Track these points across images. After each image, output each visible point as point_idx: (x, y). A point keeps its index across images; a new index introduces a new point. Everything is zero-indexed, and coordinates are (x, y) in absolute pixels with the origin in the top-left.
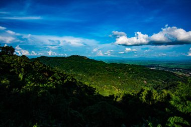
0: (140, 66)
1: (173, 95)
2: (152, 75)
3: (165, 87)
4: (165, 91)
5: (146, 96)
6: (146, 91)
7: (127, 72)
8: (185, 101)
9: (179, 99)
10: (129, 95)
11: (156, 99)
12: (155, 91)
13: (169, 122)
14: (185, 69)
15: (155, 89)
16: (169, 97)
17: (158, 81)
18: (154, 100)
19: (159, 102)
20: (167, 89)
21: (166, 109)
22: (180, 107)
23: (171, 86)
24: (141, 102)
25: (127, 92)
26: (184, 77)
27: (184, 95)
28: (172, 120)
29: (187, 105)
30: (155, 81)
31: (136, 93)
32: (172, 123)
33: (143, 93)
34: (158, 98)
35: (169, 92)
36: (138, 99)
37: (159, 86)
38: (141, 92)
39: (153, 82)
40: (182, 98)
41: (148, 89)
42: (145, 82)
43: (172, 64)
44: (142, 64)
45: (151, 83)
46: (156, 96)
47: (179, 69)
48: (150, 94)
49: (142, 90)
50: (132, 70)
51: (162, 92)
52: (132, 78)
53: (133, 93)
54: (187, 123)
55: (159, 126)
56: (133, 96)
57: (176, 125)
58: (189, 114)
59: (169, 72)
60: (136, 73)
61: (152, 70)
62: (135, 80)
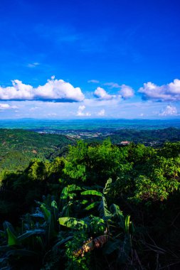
0: (26, 131)
1: (66, 162)
2: (43, 141)
3: (58, 153)
4: (58, 159)
5: (37, 171)
6: (36, 164)
7: (7, 140)
8: (76, 165)
10: (13, 175)
11: (49, 171)
12: (47, 161)
13: (63, 194)
14: (76, 131)
15: (48, 158)
16: (62, 165)
17: (50, 147)
18: (47, 173)
19: (53, 174)
20: (60, 156)
21: (60, 180)
22: (73, 175)
23: (64, 152)
24: (31, 180)
25: (10, 171)
26: (75, 139)
27: (75, 159)
28: (66, 191)
29: (78, 169)
30: (46, 148)
31: (23, 169)
32: (66, 194)
33: (33, 167)
34: (51, 169)
35: (62, 158)
36: (27, 176)
37: (51, 154)
38: (29, 168)
39: (44, 150)
40: (73, 163)
41: (39, 160)
42: (34, 152)
43: (63, 125)
44: (28, 128)
45: (41, 151)
46: (49, 168)
47: (70, 131)
48: (41, 165)
49: (31, 164)
50: (15, 137)
51: (55, 161)
52: (15, 149)
53: (18, 171)
54: (79, 188)
55: (53, 204)
56: (20, 174)
57: (70, 195)
58: (80, 178)
59: (61, 135)
60: (21, 140)
61: (42, 135)
62: (21, 151)
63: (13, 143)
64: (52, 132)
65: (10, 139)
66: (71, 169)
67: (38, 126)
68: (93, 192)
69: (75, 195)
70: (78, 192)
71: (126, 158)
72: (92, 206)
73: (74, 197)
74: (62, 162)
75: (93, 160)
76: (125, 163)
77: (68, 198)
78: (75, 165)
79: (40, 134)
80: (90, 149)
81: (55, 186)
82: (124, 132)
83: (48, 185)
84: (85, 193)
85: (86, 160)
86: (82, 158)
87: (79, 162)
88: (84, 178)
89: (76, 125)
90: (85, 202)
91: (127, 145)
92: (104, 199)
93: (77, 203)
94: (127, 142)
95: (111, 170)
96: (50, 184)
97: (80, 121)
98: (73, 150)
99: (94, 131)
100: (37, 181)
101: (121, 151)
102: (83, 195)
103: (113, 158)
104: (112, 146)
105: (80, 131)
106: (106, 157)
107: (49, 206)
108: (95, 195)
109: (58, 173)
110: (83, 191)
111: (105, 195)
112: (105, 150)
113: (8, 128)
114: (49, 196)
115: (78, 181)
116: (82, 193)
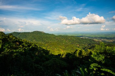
1: (93, 52)
2: (82, 41)
3: (89, 48)
4: (89, 50)
5: (79, 54)
6: (78, 51)
7: (68, 40)
8: (99, 55)
9: (96, 54)
10: (69, 54)
11: (84, 55)
12: (83, 50)
13: (91, 67)
14: (99, 38)
15: (84, 49)
16: (91, 53)
17: (85, 44)
18: (83, 56)
19: (86, 56)
21: (89, 60)
22: (96, 58)
23: (92, 47)
24: (76, 57)
25: (68, 52)
26: (99, 42)
27: (98, 52)
28: (92, 66)
29: (100, 57)
31: (73, 52)
32: (92, 67)
33: (77, 52)
34: (85, 54)
35: (91, 50)
36: (74, 55)
37: (85, 47)
38: (76, 52)
39: (82, 45)
41: (80, 49)
42: (78, 45)
43: (92, 35)
44: (76, 36)
45: (81, 46)
46: (84, 53)
47: (96, 38)
48: (81, 52)
49: (77, 50)
50: (71, 39)
51: (87, 51)
52: (71, 43)
53: (71, 52)
54: (100, 66)
55: (86, 69)
56: (72, 54)
57: (94, 68)
58: (101, 61)
59: (91, 39)
60: (73, 40)
61: (82, 39)
62: (73, 45)
63: (70, 41)
64: (87, 38)
66: (96, 56)
67: (80, 35)
68: (109, 71)
69: (97, 69)
70: (99, 68)
73: (96, 70)
75: (109, 54)
79: (81, 38)
81: (86, 62)
83: (83, 60)
84: (104, 70)
85: (105, 53)
86: (102, 52)
87: (101, 53)
88: (103, 62)
89: (99, 35)
90: (103, 74)
93: (98, 73)
98: (97, 47)
99: (111, 39)
100: (78, 58)
102: (102, 70)
105: (102, 38)
108: (110, 73)
109: (89, 56)
113: (69, 35)
114: (83, 65)
115: (99, 63)
116: (101, 69)
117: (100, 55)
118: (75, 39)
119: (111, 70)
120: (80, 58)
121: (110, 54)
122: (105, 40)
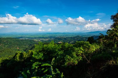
1: (34, 52)
2: (22, 43)
4: (30, 51)
6: (19, 54)
7: (3, 43)
12: (24, 52)
13: (33, 67)
14: (38, 38)
16: (32, 54)
17: (26, 46)
20: (31, 49)
22: (37, 57)
23: (33, 47)
24: (16, 62)
26: (38, 41)
27: (38, 50)
28: (34, 65)
31: (12, 57)
33: (17, 55)
34: (27, 56)
36: (14, 60)
38: (15, 56)
39: (23, 47)
40: (37, 52)
41: (20, 52)
42: (18, 48)
45: (21, 48)
47: (35, 38)
48: (22, 54)
49: (16, 54)
51: (28, 52)
54: (40, 63)
55: (28, 72)
56: (10, 60)
57: (36, 67)
58: (40, 59)
59: (31, 40)
60: (11, 43)
61: (22, 40)
62: (11, 48)
63: (6, 44)
64: (27, 39)
65: (5, 43)
66: (36, 55)
67: (20, 36)
68: (47, 64)
69: (39, 66)
70: (40, 65)
71: (61, 49)
72: (46, 70)
74: (32, 52)
76: (60, 51)
77: (35, 68)
78: (38, 53)
79: (20, 40)
80: (45, 46)
81: (28, 63)
82: (60, 38)
83: (25, 63)
84: (43, 65)
85: (43, 50)
86: (41, 50)
87: (40, 52)
88: (43, 59)
90: (43, 69)
91: (61, 43)
92: (52, 67)
93: (39, 70)
94: (61, 42)
95: (54, 54)
96: (26, 63)
97: (40, 34)
98: (37, 47)
99: (46, 38)
101: (59, 46)
103: (55, 49)
104: (54, 44)
105: (40, 38)
106: (52, 49)
107: (26, 73)
108: (48, 66)
109: (30, 57)
110: (42, 64)
111: (52, 65)
112: (51, 46)
115: (40, 60)
116: (42, 66)
117: (39, 53)
118: (13, 41)
119: (48, 63)
120: (21, 62)
121: (47, 51)
122: (43, 39)
